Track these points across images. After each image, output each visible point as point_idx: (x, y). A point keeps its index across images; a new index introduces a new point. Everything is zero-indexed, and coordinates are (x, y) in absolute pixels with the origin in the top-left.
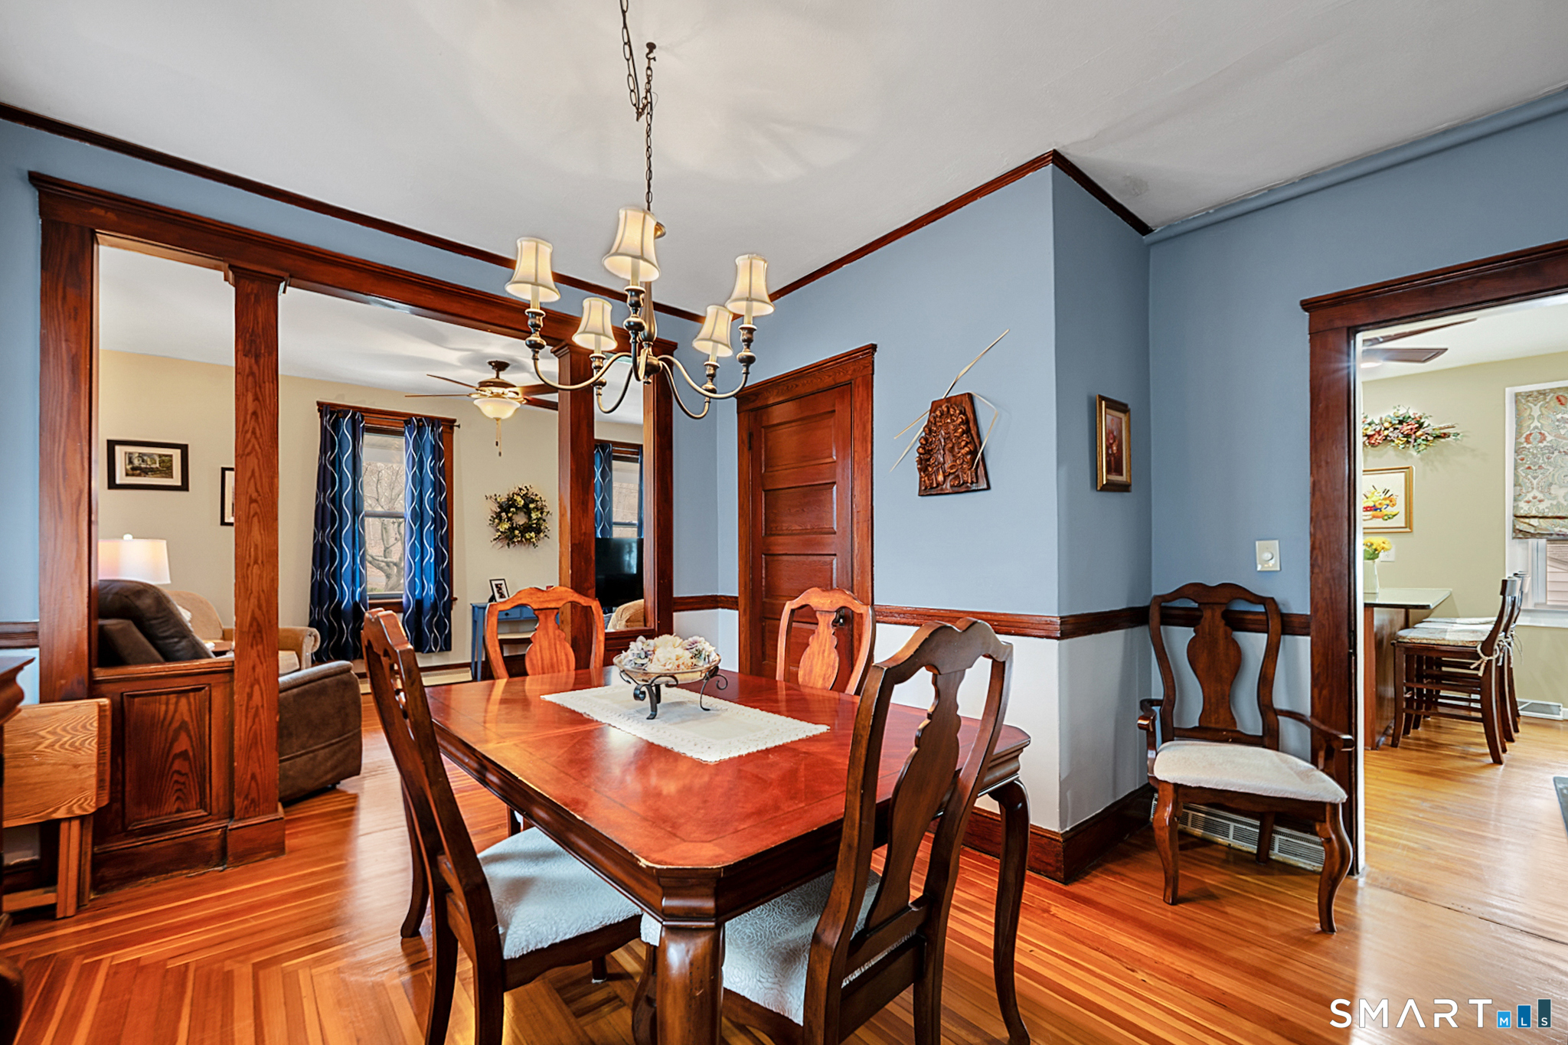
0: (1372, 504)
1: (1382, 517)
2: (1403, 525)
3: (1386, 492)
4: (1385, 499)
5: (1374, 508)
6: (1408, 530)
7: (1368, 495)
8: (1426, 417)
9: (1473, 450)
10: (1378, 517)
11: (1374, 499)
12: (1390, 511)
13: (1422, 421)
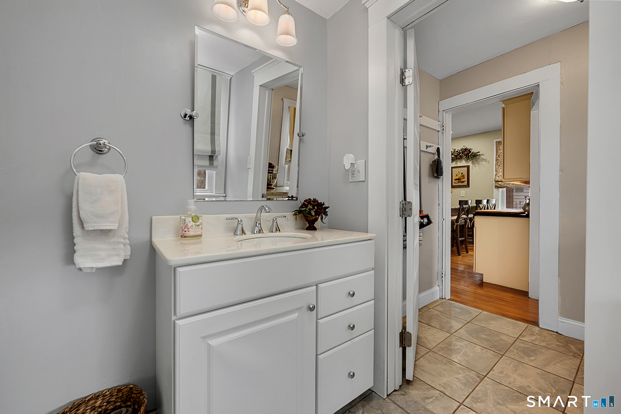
0: (458, 178)
1: (461, 182)
2: (467, 184)
3: (462, 174)
4: (462, 176)
5: (459, 179)
6: (468, 186)
7: (457, 175)
8: (471, 149)
9: (486, 160)
10: (460, 182)
11: (459, 176)
12: (463, 180)
13: (471, 150)
